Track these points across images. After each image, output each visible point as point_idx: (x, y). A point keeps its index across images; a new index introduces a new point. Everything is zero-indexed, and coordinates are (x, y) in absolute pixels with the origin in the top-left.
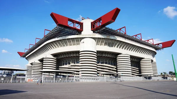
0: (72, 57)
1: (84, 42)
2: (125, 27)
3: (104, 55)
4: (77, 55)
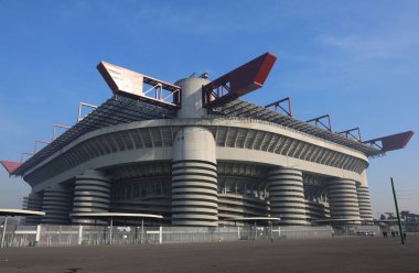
0: (151, 175)
1: (183, 138)
2: (287, 99)
3: (235, 171)
4: (166, 170)
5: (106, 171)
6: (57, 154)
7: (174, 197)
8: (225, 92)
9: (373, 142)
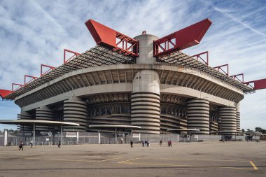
0: (115, 101)
1: (140, 78)
2: (207, 52)
3: (168, 100)
4: (126, 98)
5: (83, 98)
6: (46, 85)
7: (132, 116)
8: (171, 47)
9: (248, 83)
